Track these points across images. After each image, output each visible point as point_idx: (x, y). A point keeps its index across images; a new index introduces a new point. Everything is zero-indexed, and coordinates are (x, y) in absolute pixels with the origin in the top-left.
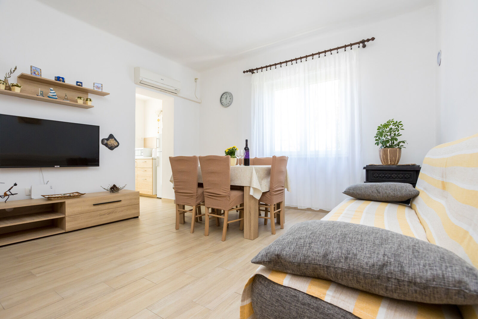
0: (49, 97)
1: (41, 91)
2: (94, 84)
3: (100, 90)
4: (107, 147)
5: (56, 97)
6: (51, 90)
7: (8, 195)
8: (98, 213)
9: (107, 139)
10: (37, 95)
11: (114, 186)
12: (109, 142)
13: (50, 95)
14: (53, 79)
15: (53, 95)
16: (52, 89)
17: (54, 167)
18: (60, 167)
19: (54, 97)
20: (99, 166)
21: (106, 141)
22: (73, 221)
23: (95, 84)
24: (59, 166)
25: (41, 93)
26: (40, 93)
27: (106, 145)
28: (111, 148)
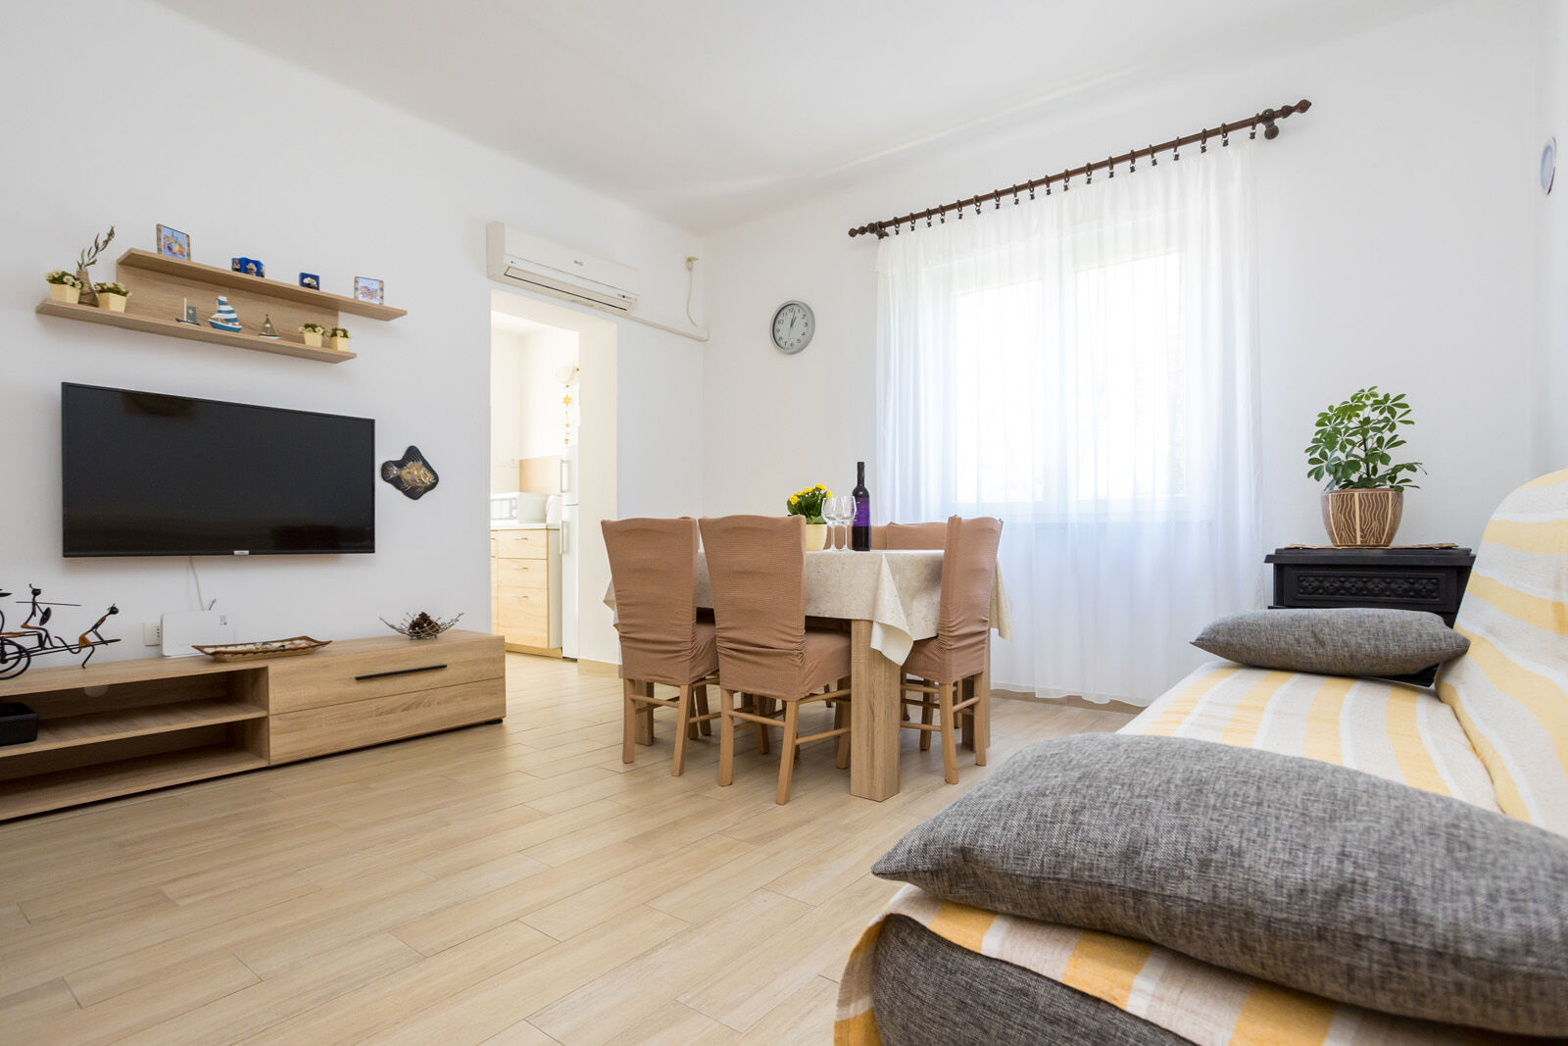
0: (214, 326)
1: (188, 308)
2: (356, 282)
3: (376, 302)
4: (398, 488)
5: (237, 326)
6: (222, 303)
7: (93, 645)
8: (373, 705)
9: (400, 464)
10: (179, 321)
11: (424, 617)
12: (404, 473)
13: (216, 319)
14: (225, 266)
15: (228, 321)
16: (223, 299)
17: (233, 554)
18: (250, 554)
19: (230, 325)
20: (374, 552)
21: (395, 471)
22: (292, 731)
23: (360, 280)
24: (247, 552)
25: (191, 312)
26: (188, 312)
27: (397, 482)
28: (414, 492)
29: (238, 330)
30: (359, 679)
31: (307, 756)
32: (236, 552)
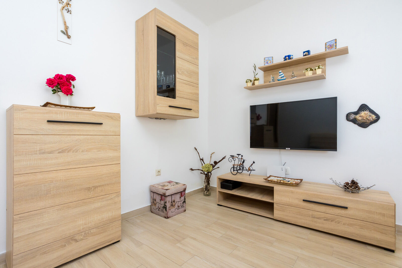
0: (278, 80)
1: (272, 78)
3: (333, 50)
4: (355, 123)
5: (284, 78)
6: (280, 73)
7: (251, 170)
8: (311, 213)
9: (356, 113)
10: (270, 82)
11: (354, 183)
12: (358, 117)
13: (279, 78)
15: (282, 77)
16: (280, 71)
17: (286, 149)
18: (290, 149)
19: (282, 78)
20: (336, 151)
21: (353, 116)
24: (289, 149)
25: (273, 78)
26: (272, 79)
27: (354, 121)
28: (364, 125)
29: (285, 79)
30: (304, 200)
31: (285, 221)
32: (286, 148)
